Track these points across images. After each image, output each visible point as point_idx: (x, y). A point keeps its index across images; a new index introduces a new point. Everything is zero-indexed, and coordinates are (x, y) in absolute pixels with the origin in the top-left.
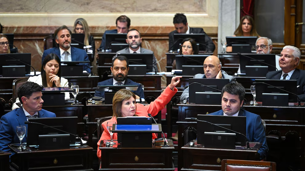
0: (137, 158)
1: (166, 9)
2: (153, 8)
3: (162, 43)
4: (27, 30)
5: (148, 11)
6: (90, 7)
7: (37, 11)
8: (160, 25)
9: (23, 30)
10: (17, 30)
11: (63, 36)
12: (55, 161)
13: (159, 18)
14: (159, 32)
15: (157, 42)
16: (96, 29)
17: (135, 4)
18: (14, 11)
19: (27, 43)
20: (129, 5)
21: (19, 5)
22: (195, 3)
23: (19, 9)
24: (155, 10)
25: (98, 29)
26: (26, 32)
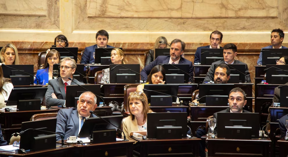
0: (238, 149)
1: (254, 28)
2: (242, 27)
3: (249, 58)
4: (131, 46)
5: (237, 30)
6: (185, 26)
7: (140, 29)
8: (248, 42)
9: (128, 46)
10: (123, 46)
13: (247, 35)
14: (247, 48)
15: (244, 57)
16: (191, 46)
17: (226, 23)
18: (120, 29)
19: (131, 57)
20: (220, 25)
21: (125, 24)
22: (280, 22)
23: (125, 28)
24: (244, 29)
25: (193, 45)
26: (130, 48)
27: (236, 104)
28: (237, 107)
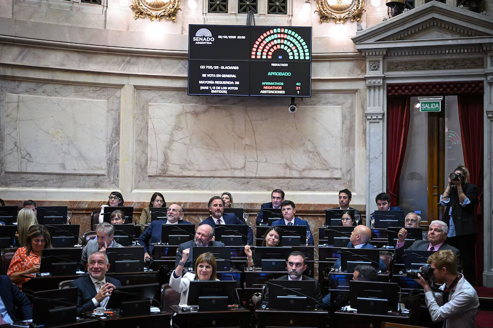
0: (291, 322)
1: (318, 189)
2: (307, 187)
3: (314, 219)
4: (193, 206)
5: (302, 190)
6: (249, 186)
7: (202, 189)
8: (313, 203)
9: (189, 205)
10: (184, 206)
11: (216, 205)
12: (214, 322)
13: (312, 196)
14: (312, 209)
15: (309, 218)
16: (255, 206)
17: (290, 184)
18: (181, 189)
19: (193, 217)
20: (284, 185)
21: (187, 183)
22: (344, 183)
23: (186, 187)
24: (308, 189)
25: (256, 206)
26: (192, 208)
27: (295, 270)
28: (297, 273)
